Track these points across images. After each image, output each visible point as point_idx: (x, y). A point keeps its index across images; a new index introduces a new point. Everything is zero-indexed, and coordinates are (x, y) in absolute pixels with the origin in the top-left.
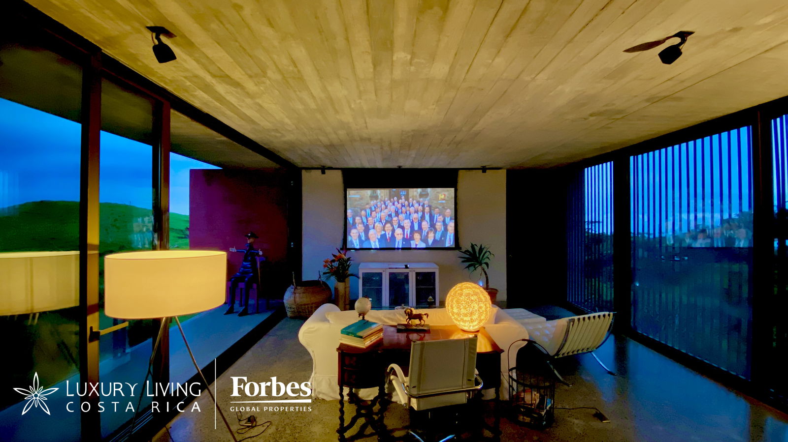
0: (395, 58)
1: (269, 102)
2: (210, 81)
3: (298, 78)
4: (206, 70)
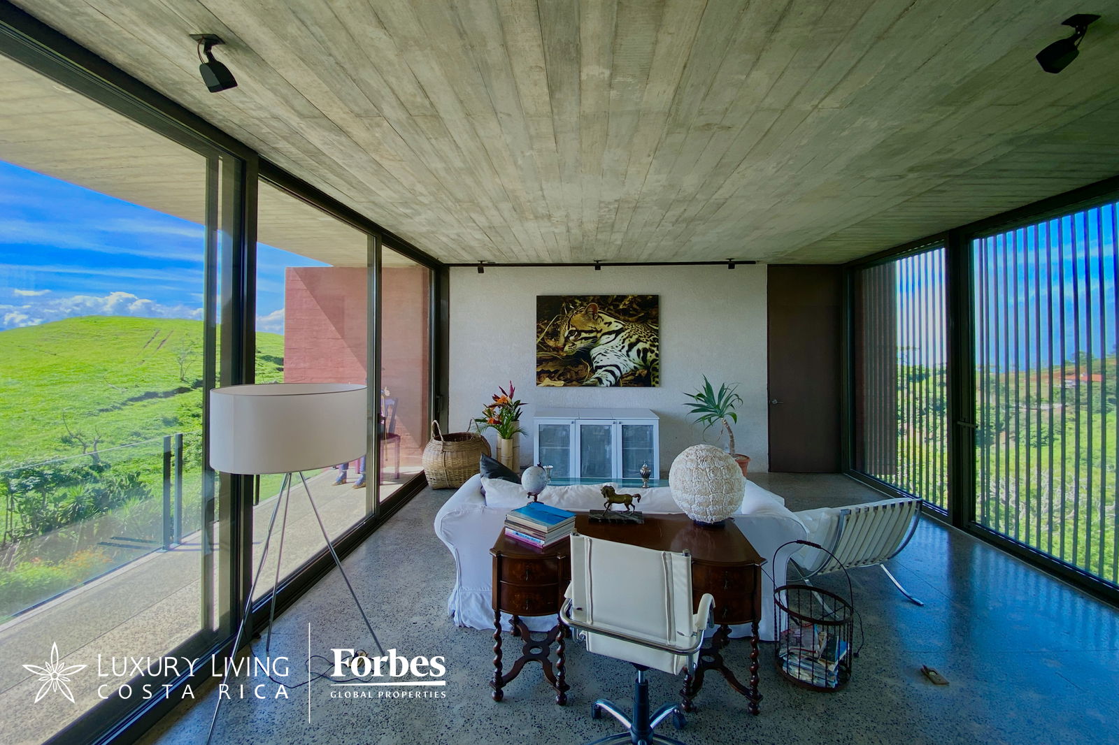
0: (584, 77)
1: (391, 157)
2: (298, 123)
3: (431, 116)
4: (290, 106)
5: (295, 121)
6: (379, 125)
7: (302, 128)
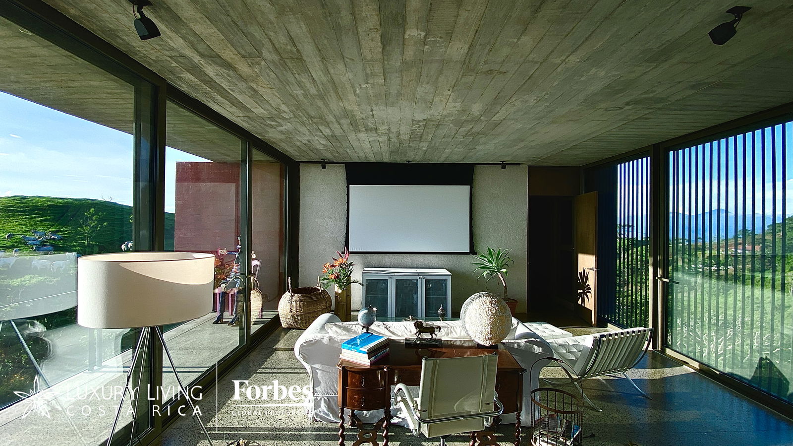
0: (407, 36)
1: (264, 86)
2: (199, 61)
3: (296, 58)
4: (194, 49)
5: (197, 59)
6: (258, 64)
7: (202, 65)
